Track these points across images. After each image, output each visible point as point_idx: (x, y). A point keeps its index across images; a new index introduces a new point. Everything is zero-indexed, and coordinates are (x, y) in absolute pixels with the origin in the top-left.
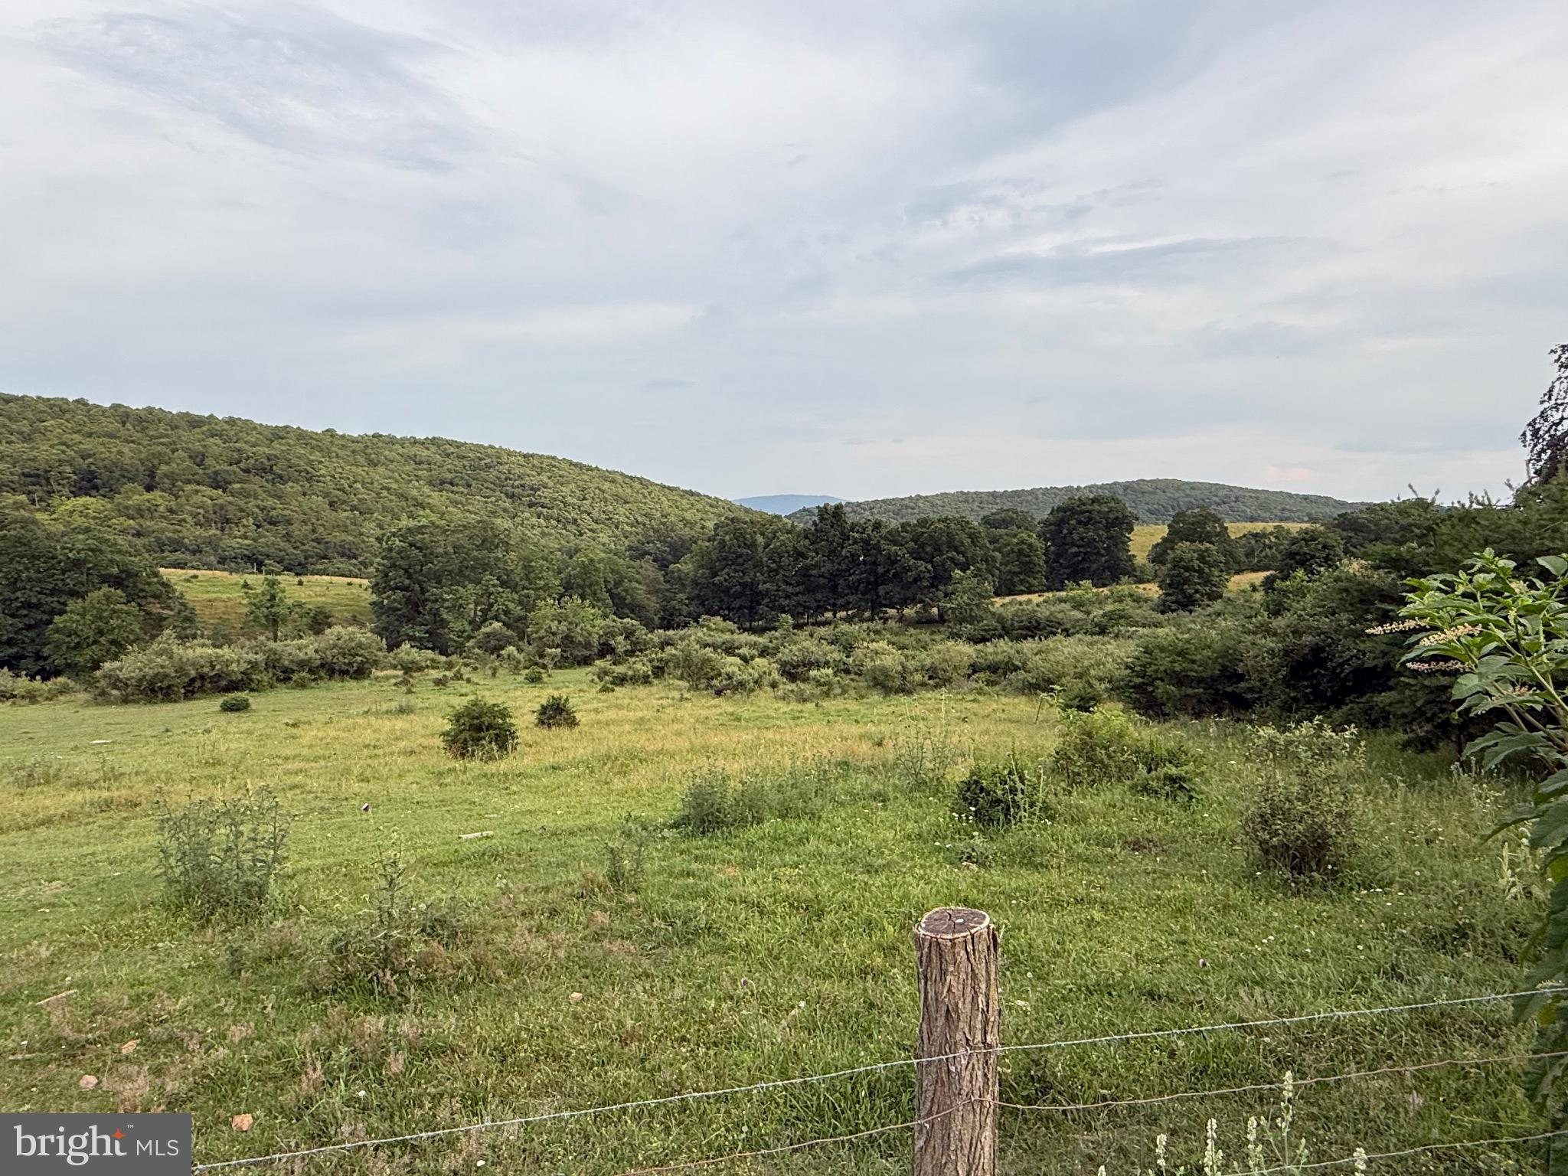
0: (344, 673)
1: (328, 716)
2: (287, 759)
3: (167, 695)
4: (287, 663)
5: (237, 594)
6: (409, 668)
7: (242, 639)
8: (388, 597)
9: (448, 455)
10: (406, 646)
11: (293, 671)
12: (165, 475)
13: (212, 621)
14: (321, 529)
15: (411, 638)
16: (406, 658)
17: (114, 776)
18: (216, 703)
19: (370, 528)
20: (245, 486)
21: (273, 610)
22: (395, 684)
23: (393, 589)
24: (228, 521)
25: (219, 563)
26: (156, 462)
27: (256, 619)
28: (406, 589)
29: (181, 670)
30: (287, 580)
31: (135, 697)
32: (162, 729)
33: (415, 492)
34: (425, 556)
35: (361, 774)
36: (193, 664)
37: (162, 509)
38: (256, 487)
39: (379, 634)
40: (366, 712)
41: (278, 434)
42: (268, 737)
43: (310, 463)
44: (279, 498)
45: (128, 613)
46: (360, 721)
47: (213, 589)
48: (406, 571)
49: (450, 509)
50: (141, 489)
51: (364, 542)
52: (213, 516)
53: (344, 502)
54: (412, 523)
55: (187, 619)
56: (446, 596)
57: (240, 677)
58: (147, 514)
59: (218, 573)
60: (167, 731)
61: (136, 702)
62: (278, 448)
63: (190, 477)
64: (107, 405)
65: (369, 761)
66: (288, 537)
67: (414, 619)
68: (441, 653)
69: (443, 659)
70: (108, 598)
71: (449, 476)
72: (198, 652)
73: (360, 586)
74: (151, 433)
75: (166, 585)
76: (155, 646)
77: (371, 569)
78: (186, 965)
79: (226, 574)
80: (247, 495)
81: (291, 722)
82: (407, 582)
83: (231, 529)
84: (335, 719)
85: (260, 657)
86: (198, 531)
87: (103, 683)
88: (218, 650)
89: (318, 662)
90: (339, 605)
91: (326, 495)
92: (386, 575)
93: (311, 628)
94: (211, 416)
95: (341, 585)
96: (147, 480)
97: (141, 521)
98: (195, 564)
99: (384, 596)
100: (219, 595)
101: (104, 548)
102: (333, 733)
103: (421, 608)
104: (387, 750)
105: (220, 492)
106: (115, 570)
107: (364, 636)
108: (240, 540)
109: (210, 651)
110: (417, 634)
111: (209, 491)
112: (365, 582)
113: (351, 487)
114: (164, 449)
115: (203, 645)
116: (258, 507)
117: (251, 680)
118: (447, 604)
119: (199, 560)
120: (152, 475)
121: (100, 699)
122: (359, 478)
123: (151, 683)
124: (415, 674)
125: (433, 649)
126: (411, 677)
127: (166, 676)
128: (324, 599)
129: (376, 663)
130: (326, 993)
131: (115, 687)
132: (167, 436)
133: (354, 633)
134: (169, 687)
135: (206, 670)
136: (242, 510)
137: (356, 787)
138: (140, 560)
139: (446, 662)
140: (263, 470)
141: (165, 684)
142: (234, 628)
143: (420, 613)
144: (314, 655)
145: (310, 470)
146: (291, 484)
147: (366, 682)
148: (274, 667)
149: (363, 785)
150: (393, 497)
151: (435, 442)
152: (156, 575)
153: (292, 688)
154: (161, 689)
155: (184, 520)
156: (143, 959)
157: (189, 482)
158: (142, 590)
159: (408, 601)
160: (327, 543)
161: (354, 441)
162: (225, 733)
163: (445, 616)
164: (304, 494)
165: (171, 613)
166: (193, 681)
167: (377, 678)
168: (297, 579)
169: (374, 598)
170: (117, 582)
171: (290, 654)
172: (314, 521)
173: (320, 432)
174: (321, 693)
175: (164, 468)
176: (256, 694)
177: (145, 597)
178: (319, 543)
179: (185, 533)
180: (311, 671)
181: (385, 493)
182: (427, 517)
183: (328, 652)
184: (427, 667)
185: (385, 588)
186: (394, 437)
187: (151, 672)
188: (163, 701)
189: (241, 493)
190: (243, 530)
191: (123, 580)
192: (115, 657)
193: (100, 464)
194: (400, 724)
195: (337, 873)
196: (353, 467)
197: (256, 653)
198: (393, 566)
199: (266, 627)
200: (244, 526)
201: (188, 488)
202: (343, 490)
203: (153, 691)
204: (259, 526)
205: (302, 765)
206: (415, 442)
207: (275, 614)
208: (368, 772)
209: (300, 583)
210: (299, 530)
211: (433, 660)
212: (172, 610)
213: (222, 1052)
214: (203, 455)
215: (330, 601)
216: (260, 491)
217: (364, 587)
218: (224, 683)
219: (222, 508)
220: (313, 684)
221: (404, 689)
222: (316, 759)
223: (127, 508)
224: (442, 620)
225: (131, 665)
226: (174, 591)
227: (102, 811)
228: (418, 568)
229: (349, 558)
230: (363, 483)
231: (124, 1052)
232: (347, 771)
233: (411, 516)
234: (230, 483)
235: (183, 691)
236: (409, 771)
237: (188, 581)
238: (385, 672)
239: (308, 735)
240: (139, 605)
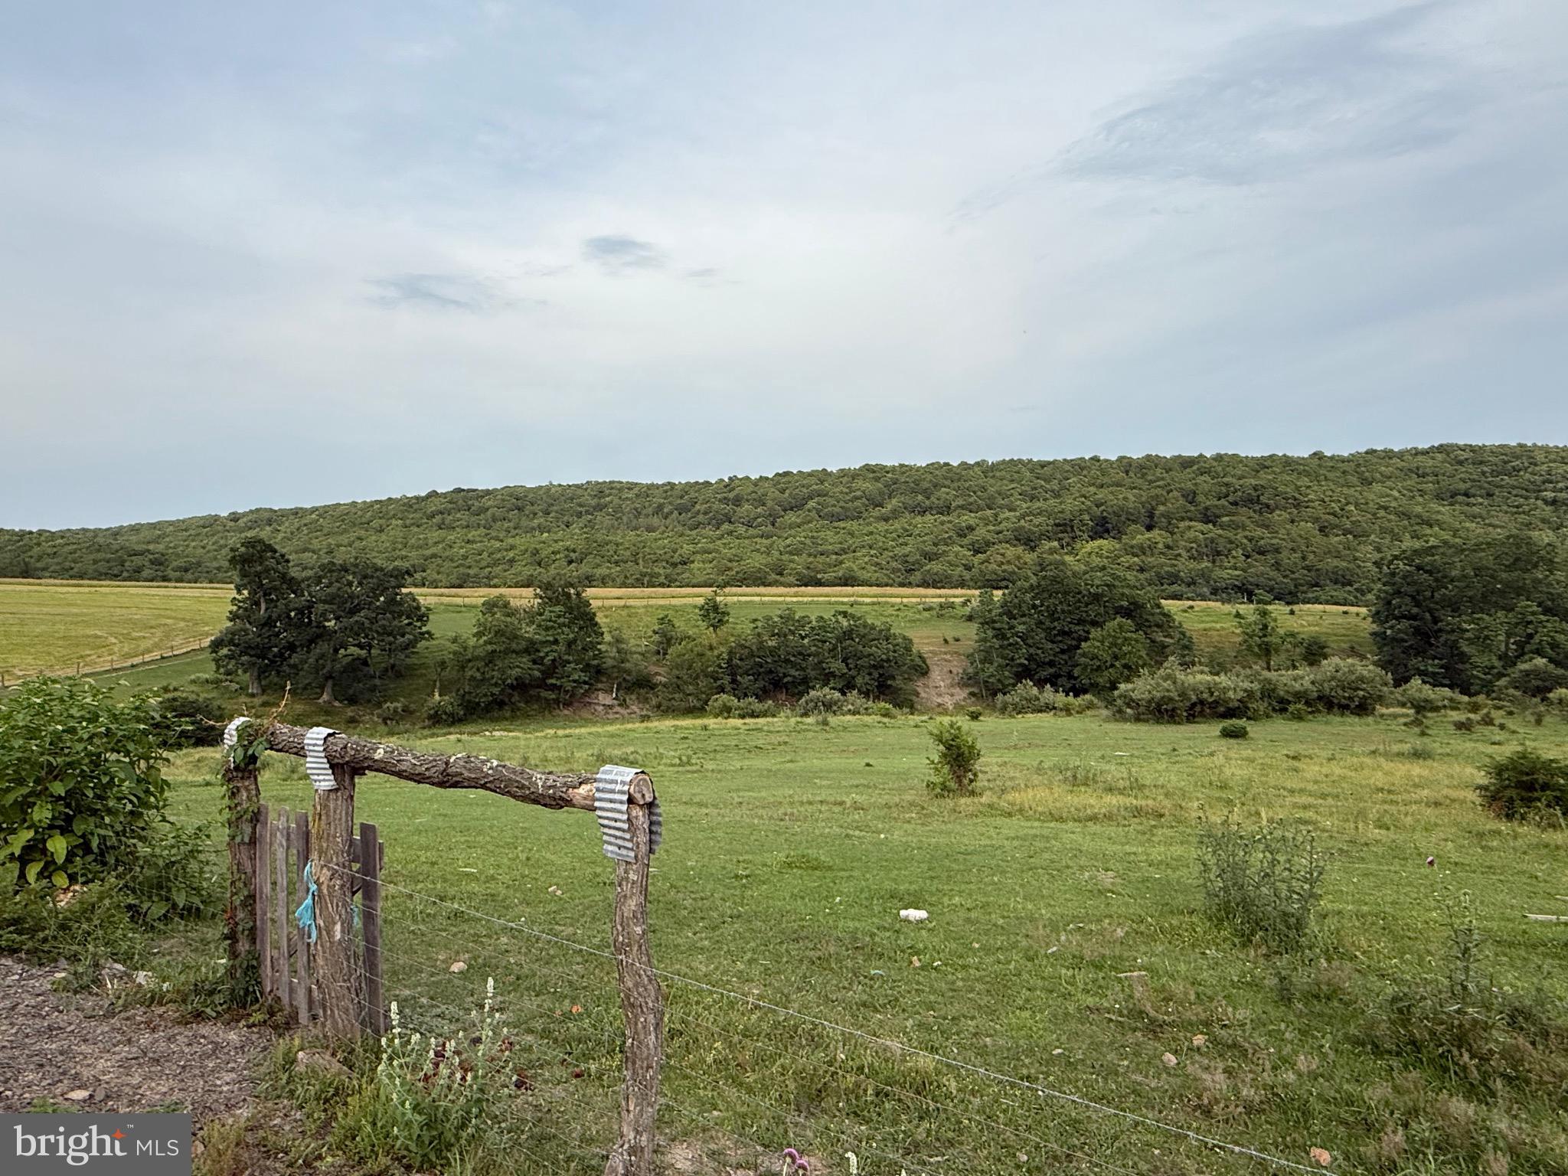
0: (1346, 707)
1: (1330, 752)
2: (1292, 791)
3: (1172, 716)
4: (1282, 693)
5: (1230, 625)
6: (1422, 707)
7: (1238, 667)
8: (1391, 627)
9: (1461, 463)
10: (1416, 682)
11: (1289, 702)
12: (1162, 515)
13: (1207, 650)
14: (1312, 556)
15: (1422, 673)
16: (1417, 695)
17: (1137, 786)
18: (1215, 728)
19: (1367, 552)
20: (1233, 518)
21: (1266, 639)
22: (1405, 724)
23: (1397, 618)
24: (1219, 553)
25: (1211, 593)
26: (1154, 503)
27: (1249, 648)
28: (1414, 618)
29: (1183, 694)
30: (1278, 609)
31: (1145, 717)
32: (1170, 747)
33: (1419, 509)
34: (1436, 580)
35: (1379, 820)
36: (1194, 690)
37: (1160, 546)
38: (1244, 518)
39: (1383, 668)
40: (1374, 752)
41: (1263, 464)
42: (1271, 766)
43: (1298, 488)
44: (1267, 527)
45: (1137, 641)
46: (1368, 761)
47: (1207, 619)
48: (1413, 598)
49: (1467, 525)
50: (1143, 529)
51: (1359, 567)
52: (1205, 550)
53: (1337, 526)
54: (1417, 544)
55: (1186, 647)
56: (1465, 626)
57: (1236, 704)
58: (1148, 553)
59: (1211, 604)
60: (1174, 750)
61: (1147, 721)
62: (1265, 477)
63: (1184, 514)
64: (1114, 458)
65: (1386, 807)
66: (1277, 566)
67: (1425, 652)
68: (1461, 693)
69: (1466, 699)
70: (1121, 627)
71: (1462, 486)
72: (1199, 678)
73: (1358, 614)
74: (1150, 478)
75: (1167, 615)
76: (1161, 672)
77: (1370, 596)
78: (1236, 979)
79: (1219, 604)
80: (1236, 526)
81: (1291, 754)
82: (1415, 610)
83: (1221, 561)
84: (1338, 756)
85: (1256, 686)
86: (1192, 564)
87: (1119, 702)
88: (1216, 678)
89: (1315, 695)
90: (1335, 635)
91: (1316, 520)
92: (1389, 603)
93: (1305, 659)
94: (1201, 455)
95: (1335, 614)
96: (1148, 521)
97: (1143, 557)
98: (1190, 595)
99: (1387, 625)
100: (1214, 625)
101: (1117, 583)
102: (1338, 771)
103: (1432, 640)
104: (1406, 796)
105: (1210, 526)
106: (1125, 603)
107: (1366, 669)
108: (1230, 571)
109: (1209, 678)
110: (1430, 669)
111: (1200, 526)
112: (1364, 610)
113: (1342, 510)
114: (1159, 491)
115: (1202, 672)
116: (1246, 537)
117: (1248, 708)
118: (1468, 635)
119: (1194, 591)
120: (1151, 516)
121: (1118, 716)
122: (1351, 500)
123: (1159, 705)
124: (1429, 715)
125: (1451, 687)
126: (1425, 717)
127: (1171, 699)
128: (1317, 628)
129: (1380, 699)
130: (1390, 1052)
131: (1129, 706)
132: (1163, 479)
133: (1353, 665)
134: (1173, 710)
135: (1205, 696)
136: (1231, 542)
137: (1377, 833)
138: (1145, 594)
139: (1469, 703)
140: (1250, 501)
141: (1170, 707)
142: (1228, 656)
143: (1431, 645)
144: (1311, 687)
145: (1297, 496)
146: (1278, 512)
147: (1370, 719)
148: (1270, 697)
149: (1383, 832)
150: (1392, 517)
151: (1441, 449)
152: (1159, 606)
153: (1290, 720)
154: (1166, 710)
155: (1180, 555)
156: (1196, 961)
157: (1183, 519)
158: (1147, 620)
159: (1417, 631)
160: (1318, 570)
161: (1343, 460)
162: (1228, 758)
163: (1466, 649)
164: (1293, 521)
165: (1171, 641)
166: (1194, 705)
167: (1382, 716)
168: (1288, 609)
169: (1375, 627)
170: (1127, 613)
171: (1285, 685)
172: (1304, 548)
173: (1306, 456)
174: (1323, 728)
175: (1162, 508)
176: (1252, 722)
177: (1150, 627)
178: (1309, 571)
179: (1181, 567)
180: (1308, 703)
181: (1382, 513)
182: (1436, 536)
183: (1326, 685)
184: (1445, 707)
185: (1387, 616)
186: (1391, 451)
187: (1158, 695)
188: (1169, 722)
189: (1229, 526)
190: (1233, 561)
191: (1132, 611)
192: (1128, 680)
193: (1110, 510)
194: (1417, 770)
195: (1373, 924)
196: (1345, 489)
197: (1252, 682)
198: (1398, 593)
199: (1259, 656)
200: (1234, 557)
201: (1182, 525)
202: (1334, 514)
203: (1160, 711)
204: (1248, 557)
205: (1311, 800)
206: (1417, 453)
207: (1267, 644)
208: (1387, 819)
209: (1292, 612)
210: (1287, 558)
211: (1451, 700)
212: (1172, 638)
213: (1291, 1077)
214: (1195, 493)
215: (1324, 630)
216: (1248, 522)
217: (1362, 616)
218: (1222, 709)
219: (1212, 541)
220: (1310, 717)
221: (1417, 730)
222: (1324, 796)
223: (1132, 547)
224: (1463, 654)
225: (1142, 687)
226: (1174, 620)
227: (1135, 817)
228: (1428, 594)
229: (1344, 585)
230: (1357, 505)
231: (1195, 1043)
232: (1361, 814)
233: (1415, 536)
234: (1219, 517)
235: (1185, 714)
236: (1436, 825)
237: (1185, 611)
238: (1391, 710)
239: (1311, 770)
240: (1146, 634)
